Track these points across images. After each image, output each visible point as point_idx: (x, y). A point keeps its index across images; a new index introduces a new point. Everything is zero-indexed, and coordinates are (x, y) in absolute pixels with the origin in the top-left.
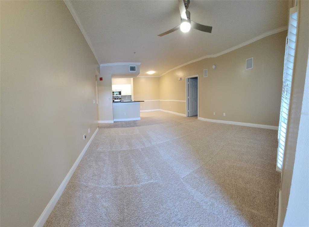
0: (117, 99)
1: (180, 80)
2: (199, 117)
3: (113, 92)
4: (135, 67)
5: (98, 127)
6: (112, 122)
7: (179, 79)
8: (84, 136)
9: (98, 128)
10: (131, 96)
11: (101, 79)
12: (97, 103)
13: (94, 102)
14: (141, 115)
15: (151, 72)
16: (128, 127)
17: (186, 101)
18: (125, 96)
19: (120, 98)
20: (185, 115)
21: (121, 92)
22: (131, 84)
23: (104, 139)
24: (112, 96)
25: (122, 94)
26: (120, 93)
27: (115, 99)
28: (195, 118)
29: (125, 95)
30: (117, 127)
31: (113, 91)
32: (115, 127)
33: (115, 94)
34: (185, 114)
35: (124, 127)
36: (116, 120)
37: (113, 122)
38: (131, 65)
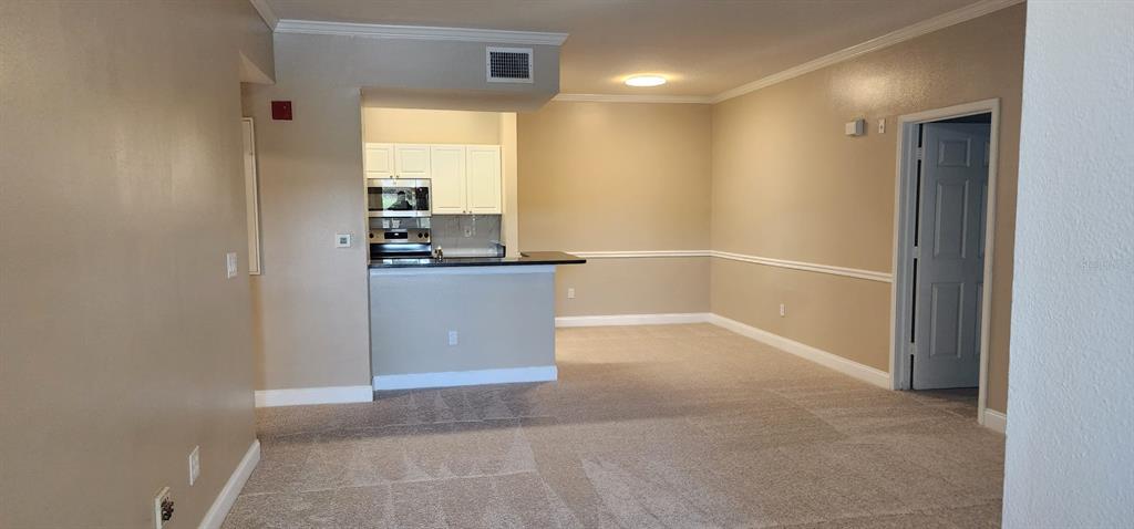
0: (403, 236)
1: (853, 135)
2: (988, 405)
3: (376, 192)
4: (525, 56)
5: (260, 437)
6: (361, 394)
7: (851, 128)
8: (158, 503)
9: (257, 443)
10: (500, 215)
11: (282, 110)
12: (254, 267)
13: (231, 269)
14: (566, 351)
15: (647, 79)
16: (469, 427)
17: (891, 278)
18: (459, 221)
19: (423, 233)
20: (883, 374)
21: (425, 190)
22: (498, 142)
23: (302, 514)
24: (367, 214)
25: (440, 204)
26: (423, 196)
27: (390, 235)
28: (961, 411)
29: (459, 211)
30: (393, 432)
31: (377, 184)
32: (376, 434)
33: (388, 201)
34: (887, 370)
35: (445, 429)
36: (386, 382)
37: (371, 399)
38: (500, 45)
